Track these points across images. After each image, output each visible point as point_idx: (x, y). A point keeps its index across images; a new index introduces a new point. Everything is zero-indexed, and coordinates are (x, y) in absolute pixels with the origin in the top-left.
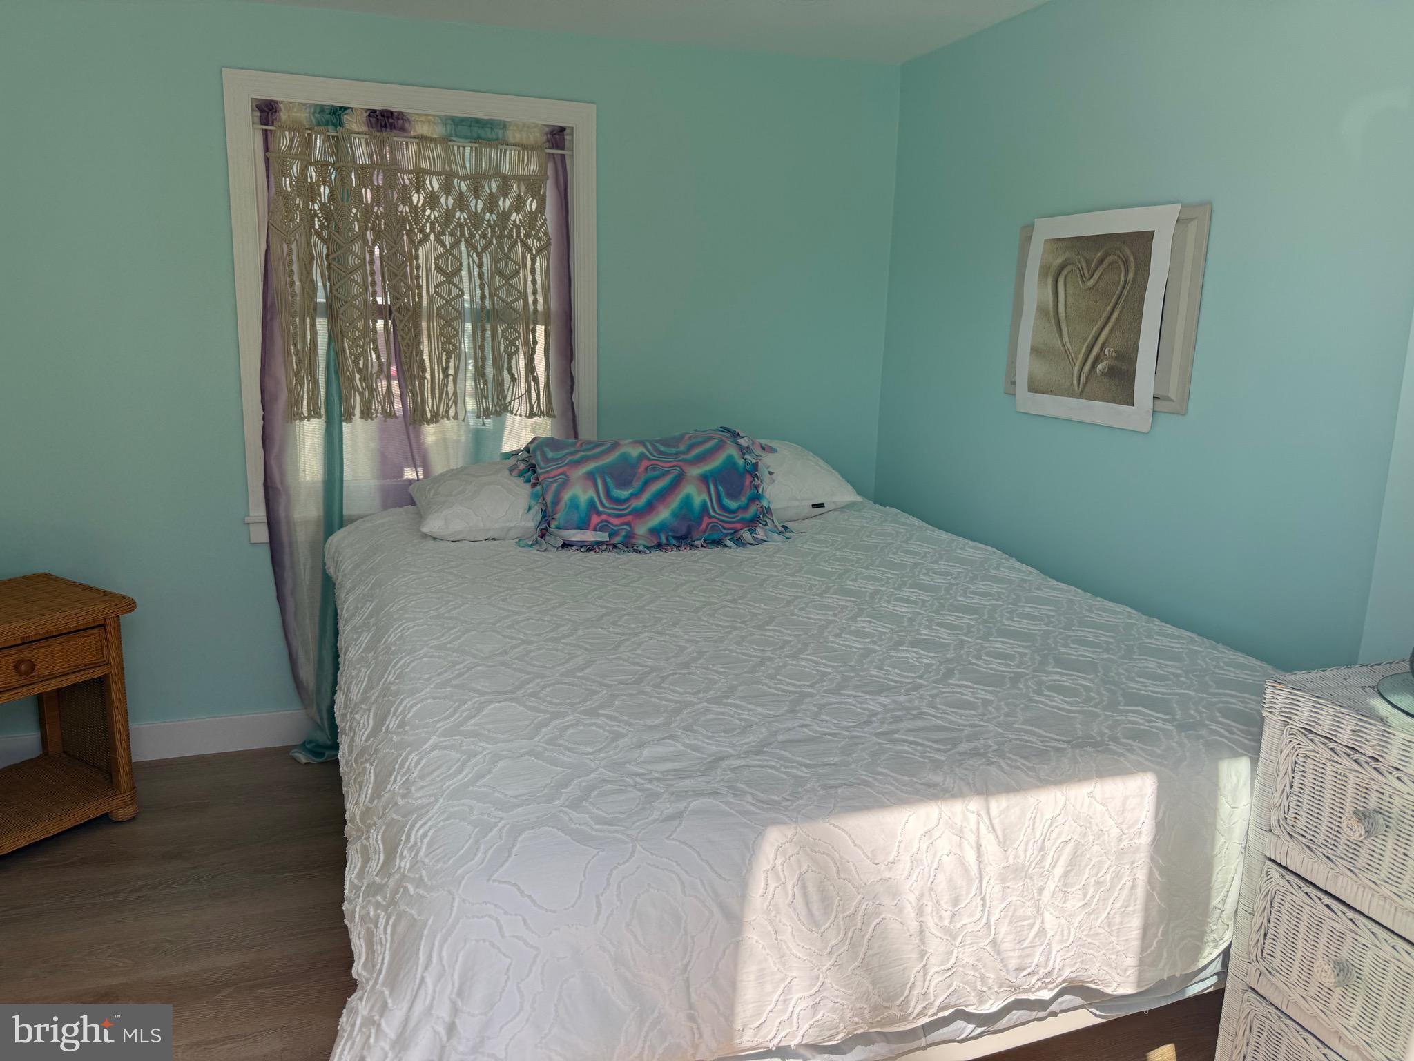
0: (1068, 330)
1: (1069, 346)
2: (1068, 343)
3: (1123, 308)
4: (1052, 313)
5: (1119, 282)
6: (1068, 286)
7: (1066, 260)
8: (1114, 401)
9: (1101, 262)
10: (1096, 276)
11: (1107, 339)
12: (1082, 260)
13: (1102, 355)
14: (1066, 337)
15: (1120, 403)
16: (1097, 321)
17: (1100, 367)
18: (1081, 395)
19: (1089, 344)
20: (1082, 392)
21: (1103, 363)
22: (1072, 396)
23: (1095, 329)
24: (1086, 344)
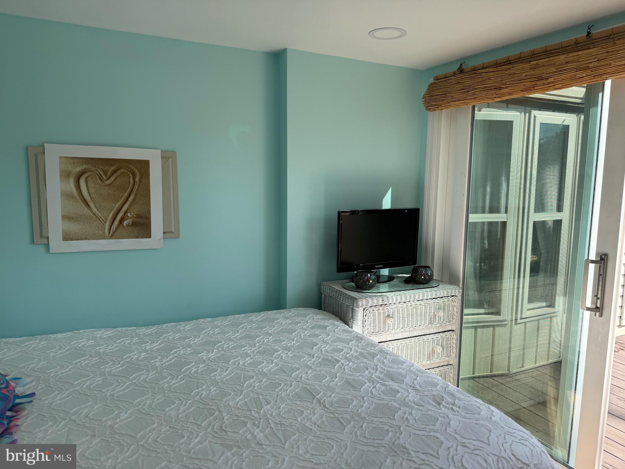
0: (95, 206)
1: (100, 215)
2: (98, 213)
3: (136, 195)
4: (78, 197)
5: (130, 182)
6: (89, 183)
7: (85, 169)
8: (137, 237)
9: (115, 171)
10: (112, 178)
11: (128, 209)
12: (99, 170)
13: (126, 217)
14: (94, 209)
15: (142, 238)
16: (118, 201)
17: (125, 223)
18: (111, 237)
19: (114, 213)
20: (112, 236)
21: (128, 221)
22: (104, 239)
23: (118, 205)
24: (113, 212)
